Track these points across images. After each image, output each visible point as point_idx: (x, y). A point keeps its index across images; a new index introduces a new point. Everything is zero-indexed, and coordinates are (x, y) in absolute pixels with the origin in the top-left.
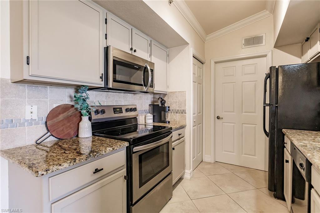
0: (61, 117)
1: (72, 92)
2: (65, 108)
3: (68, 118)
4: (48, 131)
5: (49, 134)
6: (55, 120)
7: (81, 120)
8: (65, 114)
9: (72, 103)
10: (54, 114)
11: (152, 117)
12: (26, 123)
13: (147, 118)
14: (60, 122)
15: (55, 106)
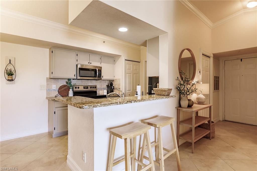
0: (63, 89)
1: (67, 80)
2: (64, 86)
3: (65, 90)
4: (59, 93)
5: (59, 94)
6: (61, 90)
7: (69, 90)
8: (64, 88)
9: (66, 84)
10: (61, 88)
11: (106, 92)
12: (53, 91)
13: (104, 92)
14: (62, 91)
15: (61, 85)
